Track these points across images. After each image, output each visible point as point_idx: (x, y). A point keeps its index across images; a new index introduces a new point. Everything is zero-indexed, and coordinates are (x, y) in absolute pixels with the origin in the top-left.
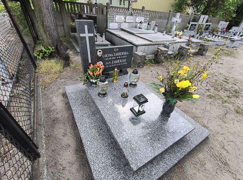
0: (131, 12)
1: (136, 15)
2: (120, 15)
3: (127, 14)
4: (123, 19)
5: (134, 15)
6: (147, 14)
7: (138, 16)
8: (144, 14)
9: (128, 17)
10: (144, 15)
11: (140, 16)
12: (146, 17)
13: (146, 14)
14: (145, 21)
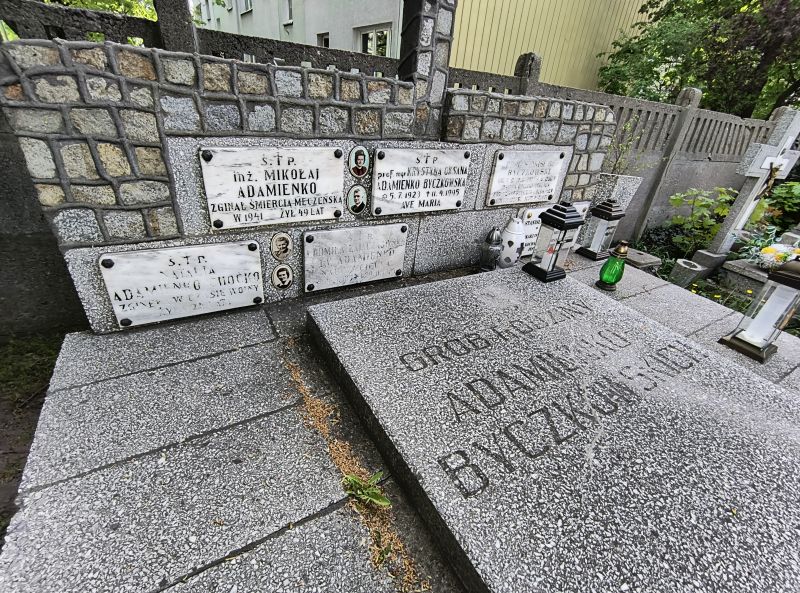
0: (436, 97)
1: (492, 127)
2: (277, 134)
3: (389, 124)
4: (333, 179)
5: (472, 130)
6: (600, 116)
7: (520, 140)
8: (570, 123)
9: (396, 162)
10: (567, 133)
11: (537, 141)
12: (587, 151)
13: (592, 123)
14: (572, 181)
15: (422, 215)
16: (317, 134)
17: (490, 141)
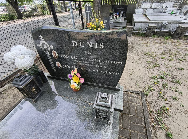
2: (147, 3)
4: (149, 6)
9: (154, 4)
10: (173, 1)
11: (169, 2)
12: (177, 3)
14: (174, 6)
15: (156, 8)
16: (149, 3)
17: (163, 2)
